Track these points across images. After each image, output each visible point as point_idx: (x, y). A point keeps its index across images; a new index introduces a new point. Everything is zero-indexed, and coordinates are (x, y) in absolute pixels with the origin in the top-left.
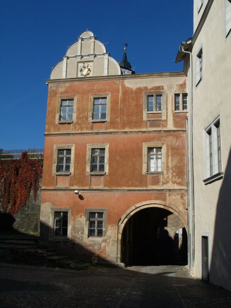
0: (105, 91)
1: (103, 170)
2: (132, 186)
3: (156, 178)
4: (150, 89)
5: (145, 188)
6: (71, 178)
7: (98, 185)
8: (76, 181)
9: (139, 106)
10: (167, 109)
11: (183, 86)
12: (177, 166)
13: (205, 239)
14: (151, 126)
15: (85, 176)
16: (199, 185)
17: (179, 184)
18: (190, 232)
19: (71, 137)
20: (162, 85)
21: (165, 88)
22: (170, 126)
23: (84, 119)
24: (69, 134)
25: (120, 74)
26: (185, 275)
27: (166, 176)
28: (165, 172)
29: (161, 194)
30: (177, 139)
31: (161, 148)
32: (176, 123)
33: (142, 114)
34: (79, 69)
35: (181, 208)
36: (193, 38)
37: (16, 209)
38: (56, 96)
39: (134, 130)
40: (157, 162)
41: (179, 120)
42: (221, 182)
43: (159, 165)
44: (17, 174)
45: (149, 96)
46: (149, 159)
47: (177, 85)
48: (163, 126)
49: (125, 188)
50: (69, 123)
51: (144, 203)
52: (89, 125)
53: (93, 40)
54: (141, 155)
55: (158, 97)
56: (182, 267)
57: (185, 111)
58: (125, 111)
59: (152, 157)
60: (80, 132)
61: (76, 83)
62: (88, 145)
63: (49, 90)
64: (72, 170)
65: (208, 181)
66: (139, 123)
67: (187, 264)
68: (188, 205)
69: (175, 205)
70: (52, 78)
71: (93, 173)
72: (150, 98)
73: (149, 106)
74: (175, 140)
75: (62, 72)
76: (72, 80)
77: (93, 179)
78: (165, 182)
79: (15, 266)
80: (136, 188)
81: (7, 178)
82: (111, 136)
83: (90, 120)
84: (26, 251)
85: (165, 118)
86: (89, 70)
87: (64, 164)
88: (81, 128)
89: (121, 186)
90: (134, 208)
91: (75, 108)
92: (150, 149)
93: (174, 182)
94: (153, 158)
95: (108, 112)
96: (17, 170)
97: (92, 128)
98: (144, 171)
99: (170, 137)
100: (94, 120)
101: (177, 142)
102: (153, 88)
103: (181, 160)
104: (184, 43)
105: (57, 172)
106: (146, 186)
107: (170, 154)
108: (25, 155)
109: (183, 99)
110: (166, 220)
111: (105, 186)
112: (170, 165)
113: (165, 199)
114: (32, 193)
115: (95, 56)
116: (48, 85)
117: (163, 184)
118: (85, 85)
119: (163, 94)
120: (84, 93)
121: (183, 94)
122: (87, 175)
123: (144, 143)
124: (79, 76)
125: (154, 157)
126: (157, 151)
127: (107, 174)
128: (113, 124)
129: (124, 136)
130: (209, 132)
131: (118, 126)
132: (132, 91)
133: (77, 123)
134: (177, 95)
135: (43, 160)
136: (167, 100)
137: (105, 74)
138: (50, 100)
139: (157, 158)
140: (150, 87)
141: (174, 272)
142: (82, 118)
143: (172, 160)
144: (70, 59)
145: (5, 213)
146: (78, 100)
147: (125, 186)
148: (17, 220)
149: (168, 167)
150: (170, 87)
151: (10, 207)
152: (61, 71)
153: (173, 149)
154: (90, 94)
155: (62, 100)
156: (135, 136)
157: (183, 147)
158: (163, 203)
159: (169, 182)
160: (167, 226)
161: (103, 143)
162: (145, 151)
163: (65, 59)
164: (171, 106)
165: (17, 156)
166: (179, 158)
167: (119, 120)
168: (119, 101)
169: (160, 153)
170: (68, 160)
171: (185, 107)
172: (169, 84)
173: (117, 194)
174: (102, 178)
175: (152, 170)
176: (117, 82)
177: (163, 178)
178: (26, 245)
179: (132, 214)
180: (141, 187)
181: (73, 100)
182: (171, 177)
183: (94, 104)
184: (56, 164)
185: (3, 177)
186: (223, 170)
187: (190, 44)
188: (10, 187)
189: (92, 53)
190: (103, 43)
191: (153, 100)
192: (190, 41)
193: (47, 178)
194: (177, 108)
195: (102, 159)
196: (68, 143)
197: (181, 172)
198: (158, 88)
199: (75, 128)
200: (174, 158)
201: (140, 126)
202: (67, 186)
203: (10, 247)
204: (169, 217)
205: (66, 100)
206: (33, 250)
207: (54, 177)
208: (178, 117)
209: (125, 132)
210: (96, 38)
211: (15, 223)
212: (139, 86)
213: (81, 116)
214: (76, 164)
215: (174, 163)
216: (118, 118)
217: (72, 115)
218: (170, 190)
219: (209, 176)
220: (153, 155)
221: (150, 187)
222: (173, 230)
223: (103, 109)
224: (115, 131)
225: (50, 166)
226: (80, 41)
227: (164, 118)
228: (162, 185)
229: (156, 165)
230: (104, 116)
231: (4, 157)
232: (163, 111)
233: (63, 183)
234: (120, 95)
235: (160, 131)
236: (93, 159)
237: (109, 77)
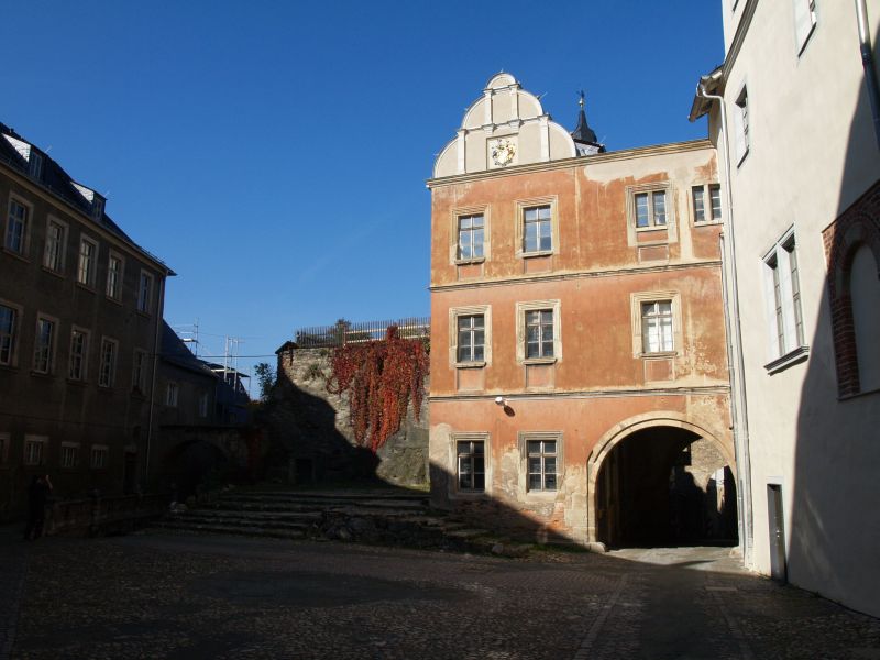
0: (547, 192)
1: (552, 354)
2: (612, 384)
3: (662, 366)
4: (640, 182)
5: (640, 388)
6: (487, 374)
7: (541, 385)
8: (496, 380)
9: (617, 218)
10: (678, 220)
11: (709, 168)
12: (705, 338)
13: (775, 489)
14: (646, 257)
15: (515, 368)
16: (756, 375)
17: (711, 375)
18: (740, 475)
19: (481, 290)
20: (665, 170)
21: (671, 175)
22: (687, 255)
23: (507, 254)
24: (477, 285)
25: (574, 155)
26: (735, 567)
27: (683, 360)
28: (681, 353)
29: (675, 397)
30: (703, 282)
31: (670, 301)
32: (699, 249)
33: (626, 235)
34: (491, 154)
35: (719, 426)
36: (725, 66)
37: (382, 439)
38: (448, 211)
39: (612, 268)
40: (663, 330)
41: (705, 241)
42: (804, 366)
43: (668, 338)
44: (380, 370)
45: (637, 196)
46: (645, 326)
47: (696, 169)
48: (671, 256)
49: (597, 388)
50: (476, 263)
51: (640, 418)
52: (518, 265)
53: (514, 90)
54: (627, 319)
55: (657, 197)
56: (726, 549)
57: (716, 221)
58: (590, 230)
59: (651, 321)
60: (499, 278)
61: (485, 181)
62: (517, 304)
63: (433, 200)
64: (488, 357)
65: (776, 367)
66: (621, 253)
67: (737, 544)
68: (735, 419)
69: (705, 421)
70: (439, 172)
71: (530, 361)
72: (640, 200)
73: (639, 216)
74: (698, 284)
75: (456, 161)
76: (478, 175)
77: (532, 372)
78: (682, 372)
79: (385, 550)
80: (622, 388)
81: (362, 379)
82: (564, 283)
83: (520, 253)
84: (403, 520)
85: (676, 240)
86: (511, 152)
87: (472, 346)
88: (502, 272)
89: (589, 385)
90: (619, 429)
91: (487, 231)
92: (647, 306)
93: (702, 373)
94: (654, 325)
95: (554, 235)
96: (380, 362)
97: (524, 271)
98: (637, 351)
99: (688, 278)
100: (527, 254)
101: (702, 287)
102: (644, 180)
103: (715, 326)
104: (705, 78)
105: (458, 361)
106: (643, 383)
107: (689, 313)
108: (393, 331)
109: (711, 195)
110: (689, 453)
111: (557, 385)
112: (691, 337)
113: (683, 409)
114: (411, 406)
115: (522, 122)
116: (430, 189)
117: (679, 376)
118: (504, 185)
119: (668, 190)
120: (504, 200)
121: (710, 185)
122: (518, 364)
123: (632, 295)
124: (492, 166)
125: (657, 321)
126: (661, 310)
127: (560, 361)
128: (566, 258)
129: (590, 281)
130: (773, 263)
131: (576, 264)
132: (601, 189)
133: (495, 262)
134: (697, 189)
135: (428, 340)
136: (676, 200)
137: (545, 157)
138: (436, 219)
139: (662, 324)
140: (638, 176)
141: (710, 560)
142: (504, 252)
143: (695, 325)
144: (471, 133)
145: (360, 449)
146: (493, 215)
147: (597, 384)
148: (385, 459)
149: (686, 340)
150: (682, 175)
151: (369, 435)
152: (454, 159)
153: (695, 302)
154: (516, 202)
155: (461, 218)
156: (612, 280)
157: (718, 298)
158: (680, 416)
159: (689, 373)
160: (690, 464)
161: (548, 298)
162: (636, 310)
163: (461, 135)
164: (686, 214)
165: (379, 334)
166: (709, 321)
167: (578, 251)
168: (577, 210)
169: (668, 313)
170: (480, 336)
171: (715, 214)
172: (679, 168)
173: (582, 403)
174: (550, 369)
175: (654, 348)
176: (572, 171)
177: (676, 365)
178: (405, 508)
179: (615, 441)
180: (630, 385)
181: (482, 215)
182: (693, 362)
183: (525, 222)
184: (456, 347)
185: (352, 377)
186: (808, 341)
187: (719, 79)
188: (367, 396)
189: (516, 117)
190: (535, 95)
191: (647, 203)
192: (719, 74)
193: (439, 374)
194: (698, 216)
195: (548, 331)
196: (478, 302)
197: (714, 350)
198: (657, 177)
199: (490, 271)
200: (698, 323)
201: (622, 260)
202: (480, 388)
203: (373, 513)
204: (695, 445)
205: (468, 217)
206: (418, 520)
207: (452, 373)
208: (702, 235)
209: (592, 274)
210: (520, 87)
211: (381, 467)
212: (615, 177)
213: (501, 246)
214: (496, 345)
215: (700, 333)
216: (575, 245)
217: (482, 246)
218: (693, 389)
219: (777, 357)
220: (654, 317)
221: (651, 385)
222: (702, 472)
223: (543, 230)
224: (571, 272)
225: (444, 351)
226: (488, 95)
227: (672, 239)
228: (677, 378)
229: (662, 338)
230: (546, 243)
231: (353, 337)
232: (670, 225)
233: (471, 383)
234: (578, 198)
235: (666, 267)
236: (530, 333)
237: (552, 164)
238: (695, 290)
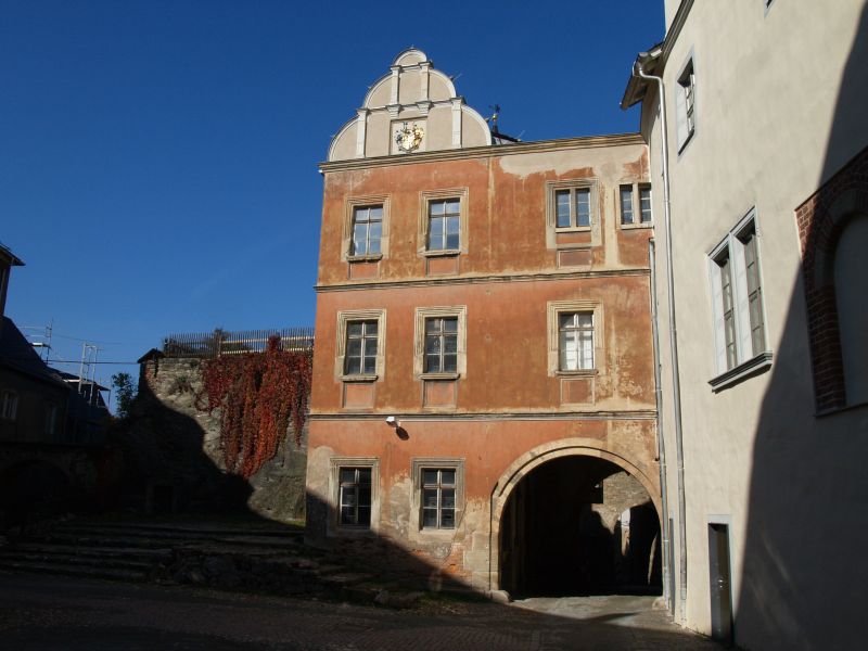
0: (456, 184)
1: (455, 368)
2: (522, 404)
3: (580, 384)
4: (561, 177)
5: (555, 411)
6: (378, 389)
7: (441, 404)
8: (389, 396)
9: (535, 217)
10: (603, 221)
11: (640, 166)
12: (630, 355)
14: (566, 262)
15: (411, 383)
17: (636, 398)
18: (669, 510)
19: (377, 292)
20: (589, 165)
21: (597, 172)
22: (612, 261)
23: (408, 251)
24: (372, 286)
25: (489, 143)
27: (604, 380)
28: (603, 371)
29: (594, 423)
30: (629, 292)
31: (592, 313)
32: (624, 254)
33: (544, 236)
34: (395, 135)
35: (643, 457)
36: (666, 43)
37: (256, 465)
38: (341, 199)
39: (526, 272)
40: (582, 346)
41: (632, 246)
43: (588, 354)
44: (258, 386)
45: (558, 193)
46: (563, 340)
47: (625, 165)
48: (594, 262)
49: (506, 410)
50: (372, 261)
51: (554, 445)
52: (420, 264)
53: (425, 69)
54: (543, 331)
55: (580, 195)
57: (645, 224)
58: (503, 228)
59: (569, 334)
60: (397, 279)
61: (386, 169)
62: (416, 310)
63: (326, 186)
64: (380, 370)
66: (537, 255)
67: (661, 594)
68: (662, 448)
69: (628, 450)
70: (333, 156)
71: (429, 376)
72: (561, 197)
74: (623, 294)
75: (354, 143)
76: (380, 161)
77: (431, 388)
78: (603, 394)
79: (244, 598)
80: (533, 410)
81: (237, 395)
82: (472, 287)
83: (422, 251)
84: (270, 561)
85: (599, 243)
86: (418, 138)
87: (363, 356)
88: (401, 272)
89: (496, 405)
90: (529, 457)
91: (386, 225)
92: (565, 317)
93: (625, 395)
94: (572, 339)
95: (463, 233)
96: (258, 376)
97: (427, 271)
98: (552, 368)
99: (612, 286)
100: (430, 253)
101: (628, 297)
102: (567, 175)
103: (641, 341)
104: (643, 55)
105: (346, 373)
106: (558, 404)
107: (613, 327)
108: (275, 342)
109: (640, 196)
110: (601, 490)
111: (459, 405)
112: (614, 354)
113: (603, 436)
114: (291, 428)
115: (432, 105)
116: (323, 174)
117: (599, 398)
118: (409, 173)
119: (593, 188)
120: (408, 191)
121: (639, 185)
122: (415, 379)
123: (549, 303)
124: (395, 151)
125: (576, 335)
126: (581, 322)
127: (464, 376)
128: (475, 258)
129: (502, 286)
130: (722, 259)
131: (487, 265)
132: (518, 183)
133: (393, 261)
134: (626, 189)
135: (311, 354)
136: (602, 200)
137: (456, 144)
138: (328, 209)
139: (582, 338)
140: (560, 170)
142: (402, 249)
143: (619, 340)
144: (373, 114)
145: (230, 476)
146: (393, 207)
147: (505, 405)
148: (259, 489)
149: (608, 357)
150: (609, 170)
151: (241, 460)
152: (354, 141)
153: (620, 314)
154: (420, 193)
155: (357, 208)
156: (527, 285)
157: (645, 310)
158: (599, 444)
159: (611, 395)
160: (600, 501)
161: (453, 304)
162: (552, 321)
163: (362, 115)
164: (612, 215)
165: (259, 345)
166: (635, 336)
167: (490, 252)
168: (490, 206)
169: (589, 326)
170: (372, 346)
171: (644, 217)
172: (606, 163)
173: (488, 425)
174: (452, 387)
175: (571, 366)
176: (484, 162)
177: (597, 385)
178: (274, 546)
179: (524, 472)
180: (544, 406)
181: (381, 206)
182: (616, 382)
183: (430, 216)
184: (343, 357)
185: (226, 392)
187: (657, 58)
188: (242, 415)
189: (424, 98)
190: (448, 76)
191: (569, 201)
192: (659, 52)
193: (322, 388)
194: (625, 219)
195: (451, 341)
196: (372, 306)
197: (639, 369)
198: (582, 172)
199: (387, 271)
200: (622, 338)
201: (539, 264)
202: (369, 406)
203: (234, 552)
204: (608, 482)
205: (365, 208)
206: (288, 561)
207: (337, 387)
208: (628, 239)
209: (504, 278)
210: (432, 66)
211: (253, 498)
212: (534, 169)
213: (401, 242)
214: (390, 356)
215: (624, 350)
216: (486, 245)
217: (379, 242)
218: (615, 414)
219: (723, 370)
220: (573, 330)
221: (567, 407)
222: (615, 513)
223: (450, 226)
224: (481, 275)
225: (330, 362)
226: (395, 73)
227: (596, 242)
228: (597, 401)
229: (579, 354)
230: (453, 241)
231: (229, 347)
232: (595, 227)
233: (359, 400)
234: (491, 192)
235: (588, 273)
236: (430, 344)
237: (463, 152)
238: (620, 300)
